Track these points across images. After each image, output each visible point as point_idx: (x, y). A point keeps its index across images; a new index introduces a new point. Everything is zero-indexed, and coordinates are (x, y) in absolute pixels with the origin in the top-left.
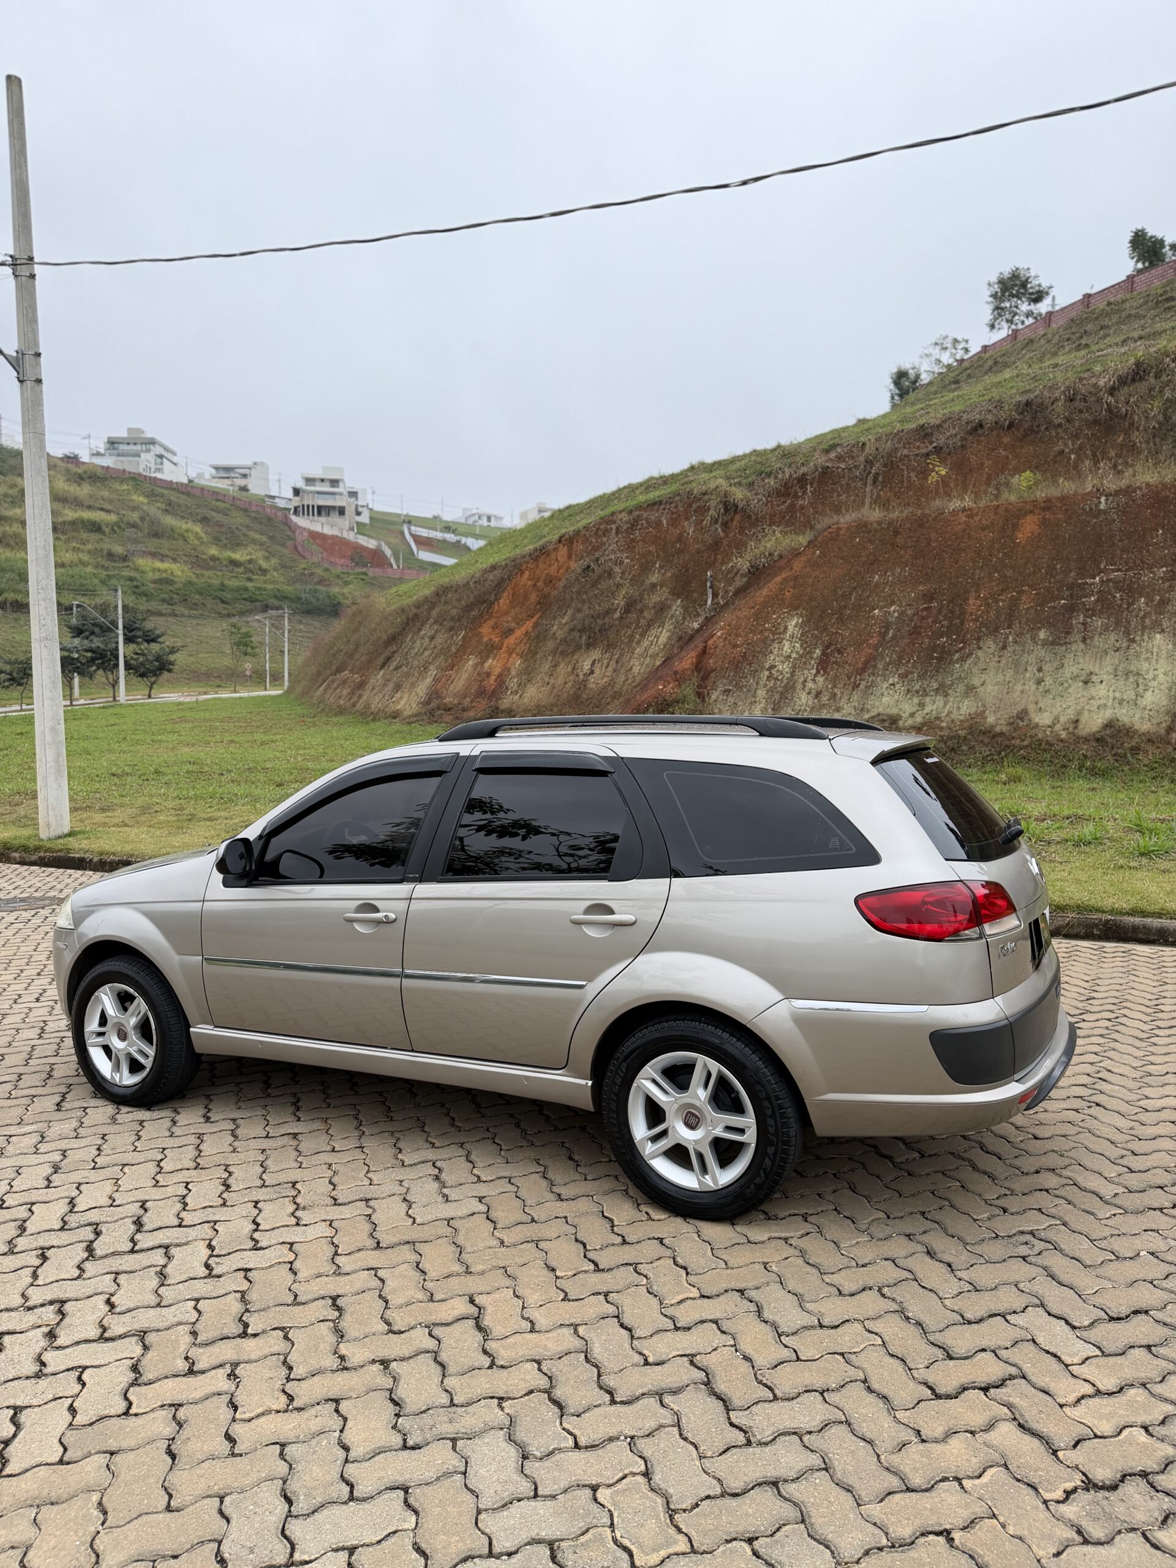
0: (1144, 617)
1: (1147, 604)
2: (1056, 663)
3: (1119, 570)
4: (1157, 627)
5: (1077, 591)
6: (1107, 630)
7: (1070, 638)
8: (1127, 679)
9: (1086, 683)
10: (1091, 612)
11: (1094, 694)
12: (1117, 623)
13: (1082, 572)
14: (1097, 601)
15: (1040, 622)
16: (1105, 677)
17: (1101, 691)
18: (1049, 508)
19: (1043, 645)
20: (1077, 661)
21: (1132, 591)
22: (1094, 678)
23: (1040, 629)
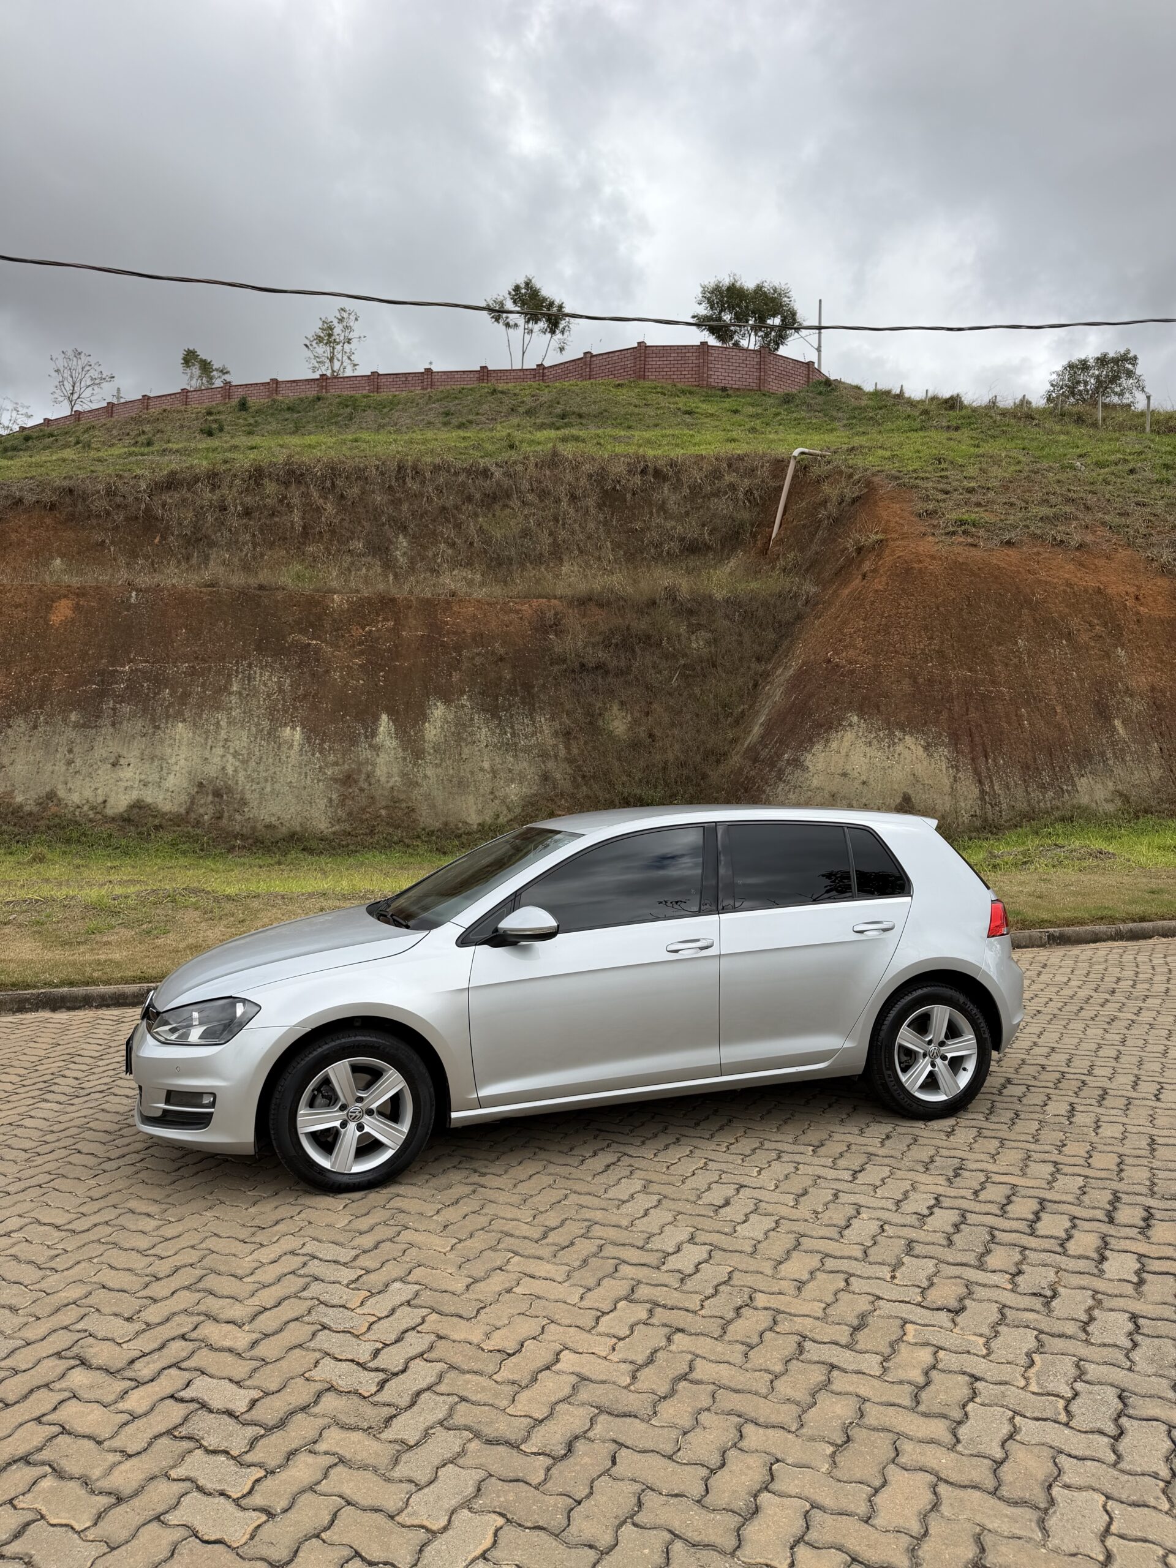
0: (168, 707)
1: (171, 695)
2: (86, 747)
3: (147, 662)
4: (179, 716)
5: (107, 678)
6: (135, 716)
7: (100, 722)
8: (152, 762)
9: (114, 765)
10: (121, 699)
11: (122, 776)
12: (145, 710)
13: (114, 660)
14: (127, 688)
15: (70, 705)
16: (132, 760)
17: (127, 773)
18: (84, 595)
19: (74, 727)
20: (106, 745)
21: (159, 682)
22: (122, 761)
23: (71, 711)
